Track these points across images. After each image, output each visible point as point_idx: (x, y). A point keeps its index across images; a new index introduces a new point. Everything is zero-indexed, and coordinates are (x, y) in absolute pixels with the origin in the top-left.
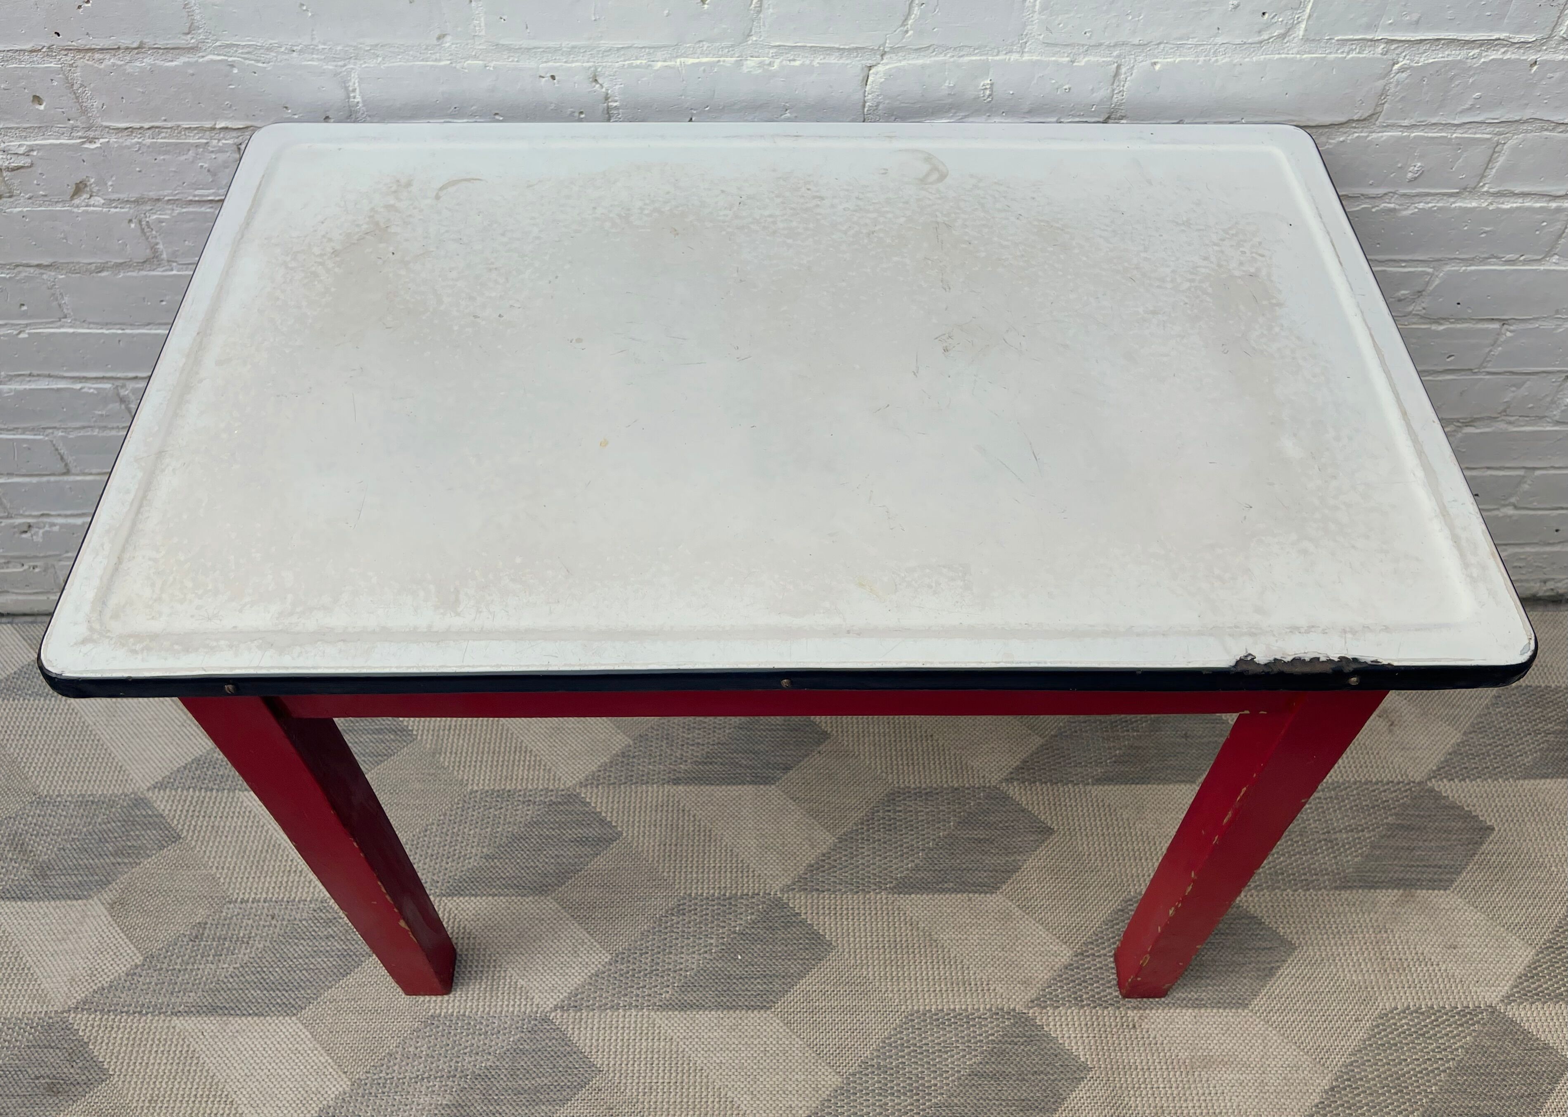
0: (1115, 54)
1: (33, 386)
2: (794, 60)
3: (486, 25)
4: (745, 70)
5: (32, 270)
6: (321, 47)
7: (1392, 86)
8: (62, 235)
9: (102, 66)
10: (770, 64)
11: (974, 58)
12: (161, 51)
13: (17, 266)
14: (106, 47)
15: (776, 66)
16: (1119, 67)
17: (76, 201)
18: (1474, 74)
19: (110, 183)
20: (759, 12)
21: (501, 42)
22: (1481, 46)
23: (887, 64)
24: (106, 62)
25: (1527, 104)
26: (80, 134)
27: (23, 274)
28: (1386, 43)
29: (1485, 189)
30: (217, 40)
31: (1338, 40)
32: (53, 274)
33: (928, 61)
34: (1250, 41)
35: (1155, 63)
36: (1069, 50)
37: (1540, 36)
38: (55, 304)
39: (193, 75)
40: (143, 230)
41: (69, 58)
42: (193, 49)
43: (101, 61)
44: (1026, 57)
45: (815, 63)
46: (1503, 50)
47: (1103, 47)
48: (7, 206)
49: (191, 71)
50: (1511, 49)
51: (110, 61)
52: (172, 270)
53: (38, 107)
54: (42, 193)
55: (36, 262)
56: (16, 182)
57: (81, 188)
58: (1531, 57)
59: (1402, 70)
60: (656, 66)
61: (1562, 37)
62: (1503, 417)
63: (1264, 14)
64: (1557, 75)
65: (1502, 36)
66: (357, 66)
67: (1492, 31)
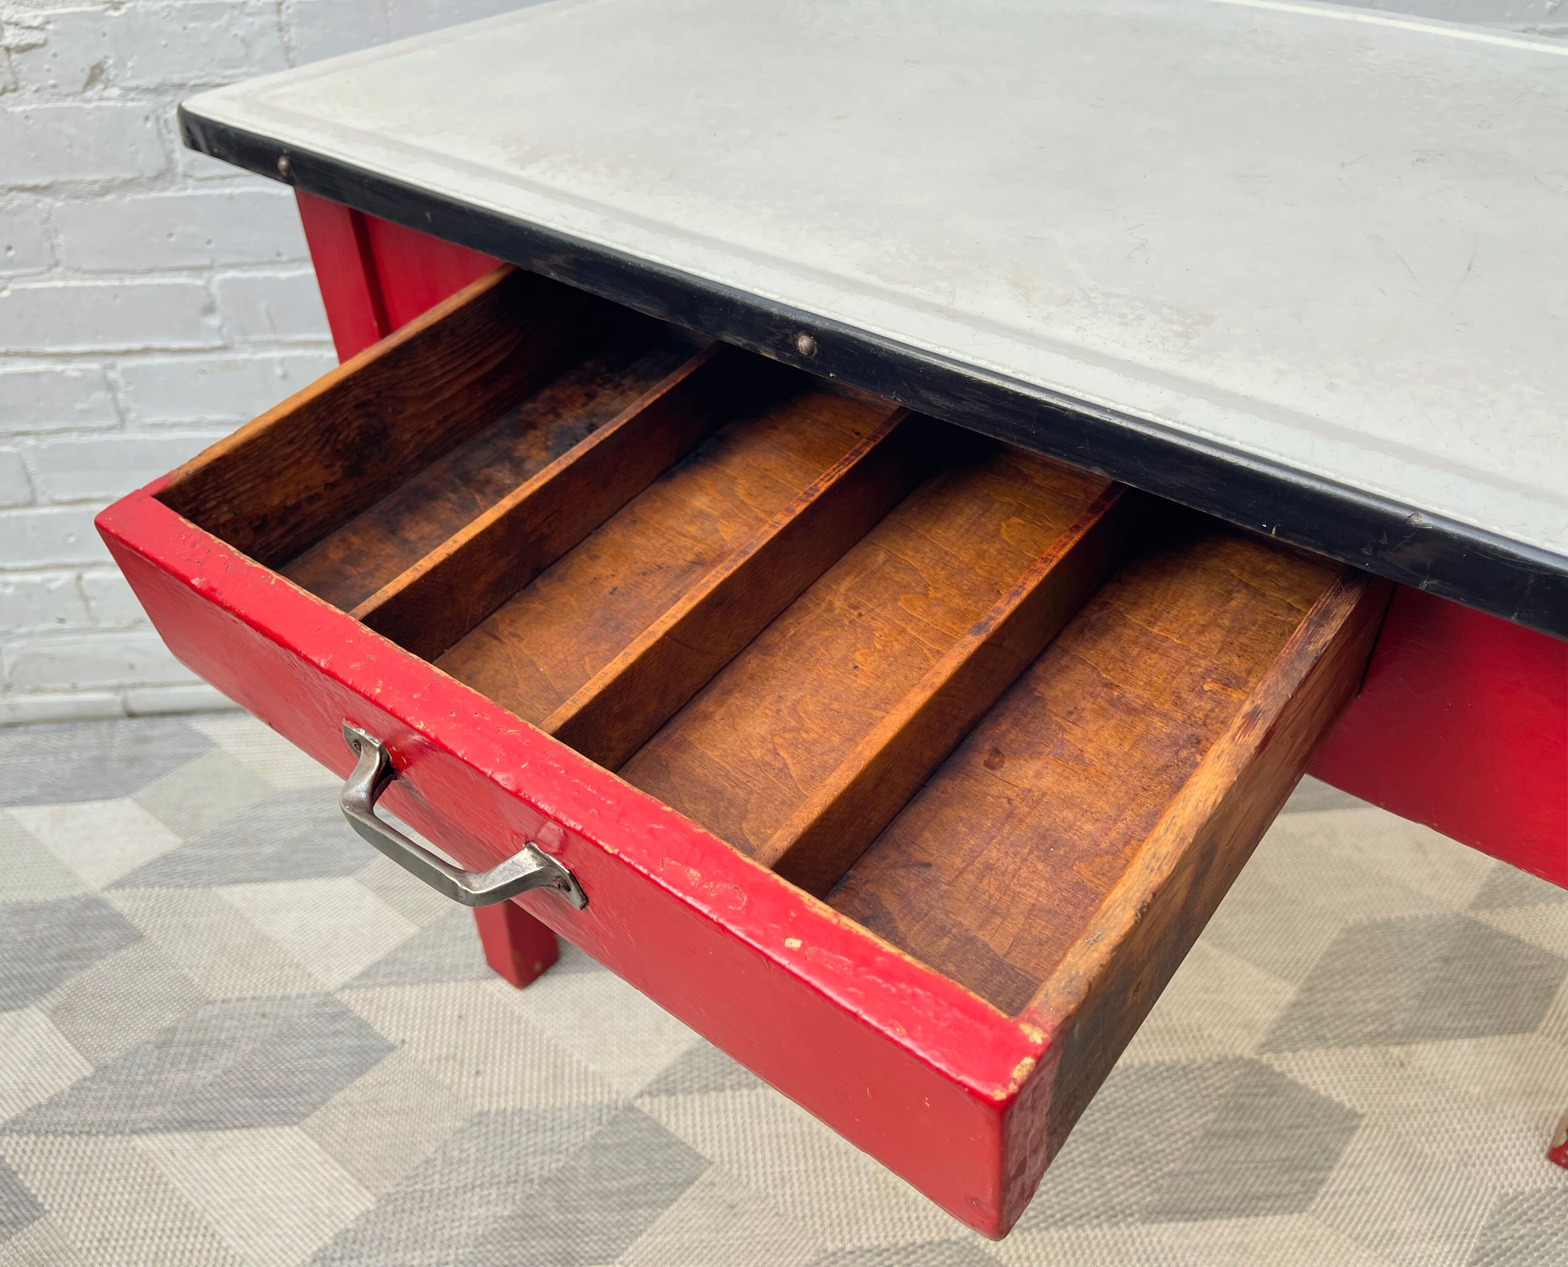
5: (25, 195)
8: (67, 142)
13: (11, 189)
17: (89, 94)
19: (130, 64)
27: (16, 203)
32: (50, 200)
38: (46, 245)
40: (160, 130)
48: (10, 104)
52: (185, 189)
54: (52, 82)
55: (30, 183)
56: (24, 68)
57: (96, 74)
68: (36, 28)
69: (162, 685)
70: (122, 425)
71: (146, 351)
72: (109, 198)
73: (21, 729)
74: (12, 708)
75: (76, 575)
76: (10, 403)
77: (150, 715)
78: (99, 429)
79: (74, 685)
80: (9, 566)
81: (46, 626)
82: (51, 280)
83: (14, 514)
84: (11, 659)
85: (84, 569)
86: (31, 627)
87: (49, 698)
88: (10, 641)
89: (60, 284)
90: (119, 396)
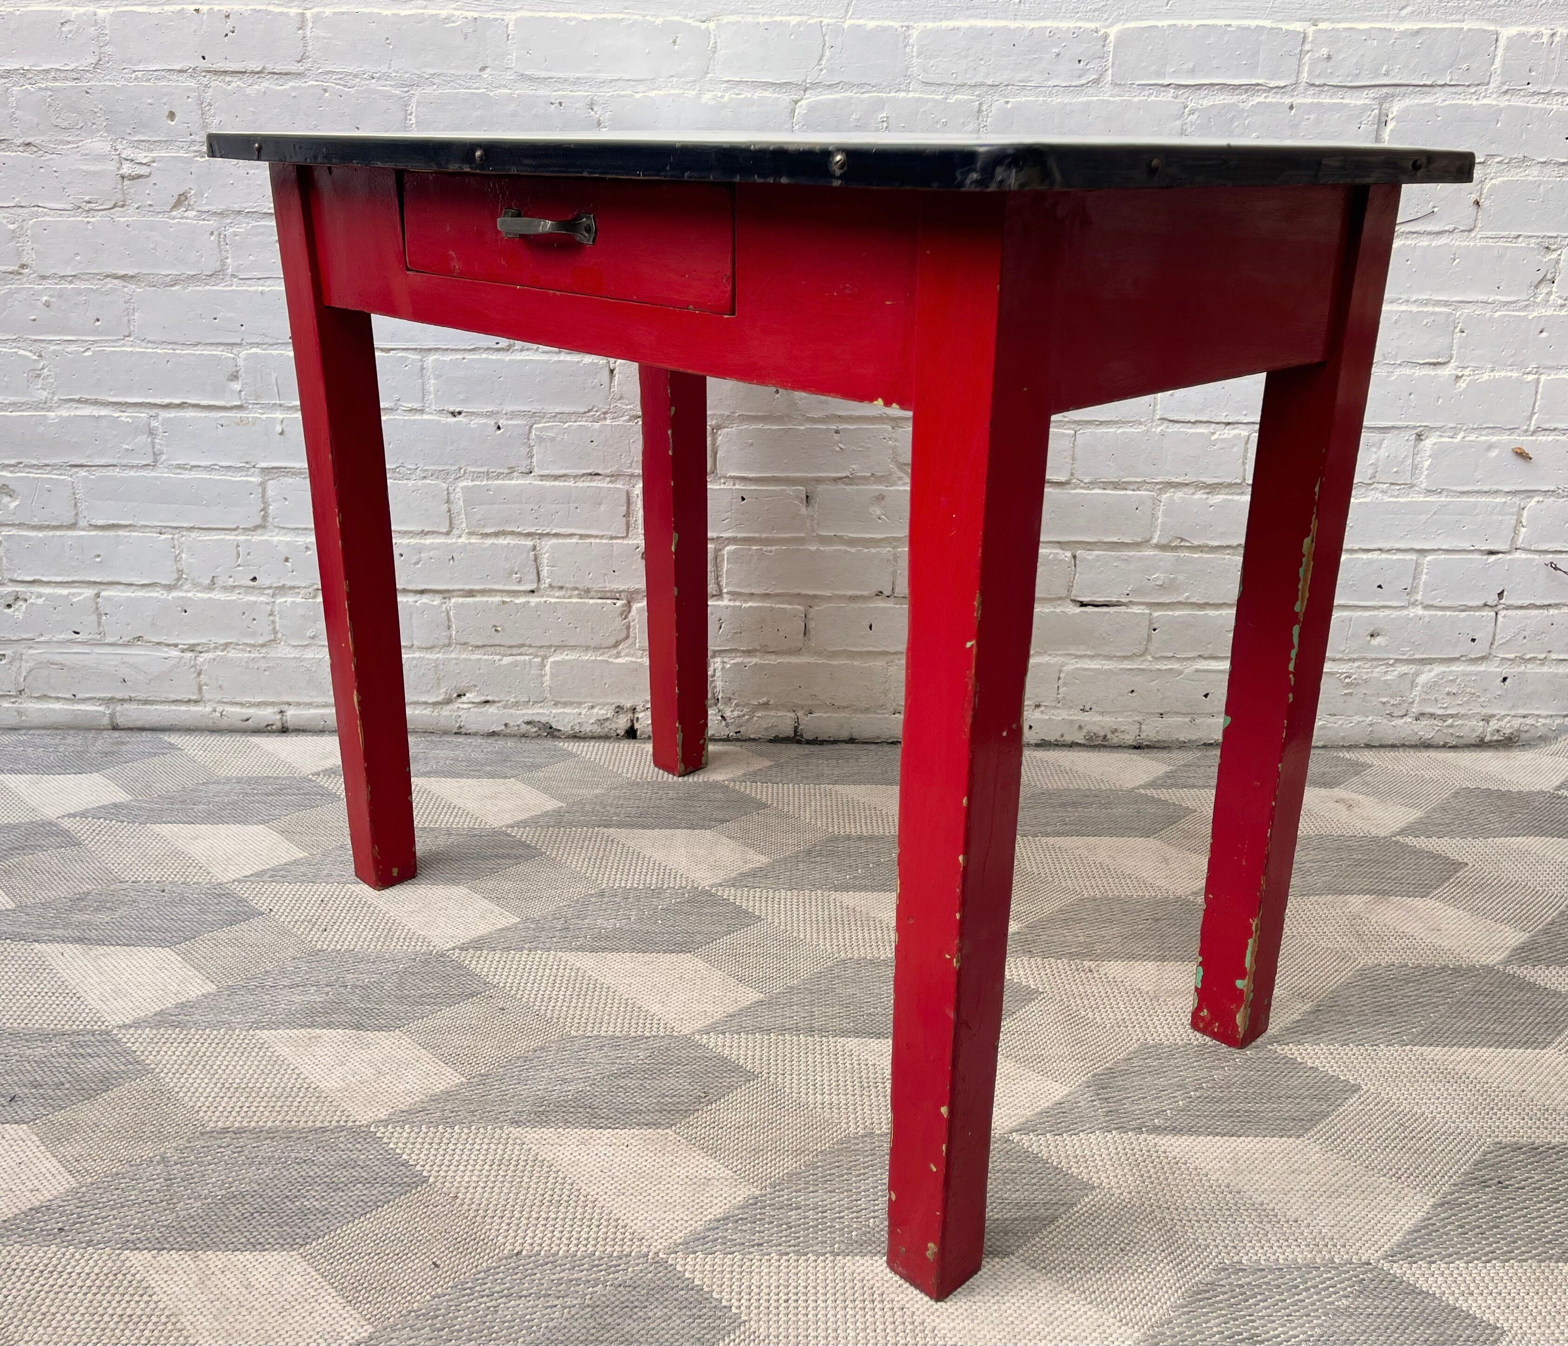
0: (976, 93)
1: (78, 413)
2: (740, 94)
3: (517, 58)
4: (703, 101)
5: (116, 282)
6: (394, 74)
7: (1188, 126)
8: (152, 246)
9: (230, 87)
10: (722, 97)
11: (872, 94)
12: (276, 76)
13: (107, 276)
14: (237, 70)
15: (726, 99)
16: (980, 104)
17: (174, 213)
18: (1248, 116)
19: (206, 195)
20: (715, 52)
21: (526, 73)
22: (1246, 91)
23: (809, 98)
24: (233, 84)
26: (195, 148)
27: (110, 286)
28: (1175, 88)
30: (320, 68)
31: (1138, 85)
32: (133, 287)
33: (837, 96)
34: (1073, 84)
35: (1007, 102)
36: (942, 89)
37: (1288, 82)
38: (125, 320)
39: (295, 97)
40: (219, 242)
41: (206, 79)
42: (300, 75)
43: (229, 83)
44: (911, 95)
45: (755, 97)
46: (1265, 94)
47: (967, 87)
48: (118, 215)
49: (294, 94)
50: (1270, 94)
51: (236, 82)
52: (231, 285)
53: (170, 122)
54: (149, 202)
55: (122, 273)
56: (132, 191)
57: (181, 200)
58: (1288, 100)
59: (1192, 112)
60: (638, 96)
61: (1307, 83)
62: (1375, 485)
63: (1080, 61)
64: (1312, 117)
65: (1260, 82)
66: (417, 92)
67: (1251, 77)
68: (145, 164)
69: (146, 702)
70: (154, 465)
71: (182, 406)
72: (176, 288)
73: (23, 732)
74: (20, 713)
75: (96, 592)
76: (74, 440)
77: (131, 729)
78: (137, 466)
79: (74, 695)
80: (45, 579)
81: (63, 636)
82: (124, 345)
83: (58, 533)
84: (29, 665)
85: (103, 587)
86: (50, 636)
87: (51, 706)
88: (31, 648)
89: (129, 349)
90: (157, 441)
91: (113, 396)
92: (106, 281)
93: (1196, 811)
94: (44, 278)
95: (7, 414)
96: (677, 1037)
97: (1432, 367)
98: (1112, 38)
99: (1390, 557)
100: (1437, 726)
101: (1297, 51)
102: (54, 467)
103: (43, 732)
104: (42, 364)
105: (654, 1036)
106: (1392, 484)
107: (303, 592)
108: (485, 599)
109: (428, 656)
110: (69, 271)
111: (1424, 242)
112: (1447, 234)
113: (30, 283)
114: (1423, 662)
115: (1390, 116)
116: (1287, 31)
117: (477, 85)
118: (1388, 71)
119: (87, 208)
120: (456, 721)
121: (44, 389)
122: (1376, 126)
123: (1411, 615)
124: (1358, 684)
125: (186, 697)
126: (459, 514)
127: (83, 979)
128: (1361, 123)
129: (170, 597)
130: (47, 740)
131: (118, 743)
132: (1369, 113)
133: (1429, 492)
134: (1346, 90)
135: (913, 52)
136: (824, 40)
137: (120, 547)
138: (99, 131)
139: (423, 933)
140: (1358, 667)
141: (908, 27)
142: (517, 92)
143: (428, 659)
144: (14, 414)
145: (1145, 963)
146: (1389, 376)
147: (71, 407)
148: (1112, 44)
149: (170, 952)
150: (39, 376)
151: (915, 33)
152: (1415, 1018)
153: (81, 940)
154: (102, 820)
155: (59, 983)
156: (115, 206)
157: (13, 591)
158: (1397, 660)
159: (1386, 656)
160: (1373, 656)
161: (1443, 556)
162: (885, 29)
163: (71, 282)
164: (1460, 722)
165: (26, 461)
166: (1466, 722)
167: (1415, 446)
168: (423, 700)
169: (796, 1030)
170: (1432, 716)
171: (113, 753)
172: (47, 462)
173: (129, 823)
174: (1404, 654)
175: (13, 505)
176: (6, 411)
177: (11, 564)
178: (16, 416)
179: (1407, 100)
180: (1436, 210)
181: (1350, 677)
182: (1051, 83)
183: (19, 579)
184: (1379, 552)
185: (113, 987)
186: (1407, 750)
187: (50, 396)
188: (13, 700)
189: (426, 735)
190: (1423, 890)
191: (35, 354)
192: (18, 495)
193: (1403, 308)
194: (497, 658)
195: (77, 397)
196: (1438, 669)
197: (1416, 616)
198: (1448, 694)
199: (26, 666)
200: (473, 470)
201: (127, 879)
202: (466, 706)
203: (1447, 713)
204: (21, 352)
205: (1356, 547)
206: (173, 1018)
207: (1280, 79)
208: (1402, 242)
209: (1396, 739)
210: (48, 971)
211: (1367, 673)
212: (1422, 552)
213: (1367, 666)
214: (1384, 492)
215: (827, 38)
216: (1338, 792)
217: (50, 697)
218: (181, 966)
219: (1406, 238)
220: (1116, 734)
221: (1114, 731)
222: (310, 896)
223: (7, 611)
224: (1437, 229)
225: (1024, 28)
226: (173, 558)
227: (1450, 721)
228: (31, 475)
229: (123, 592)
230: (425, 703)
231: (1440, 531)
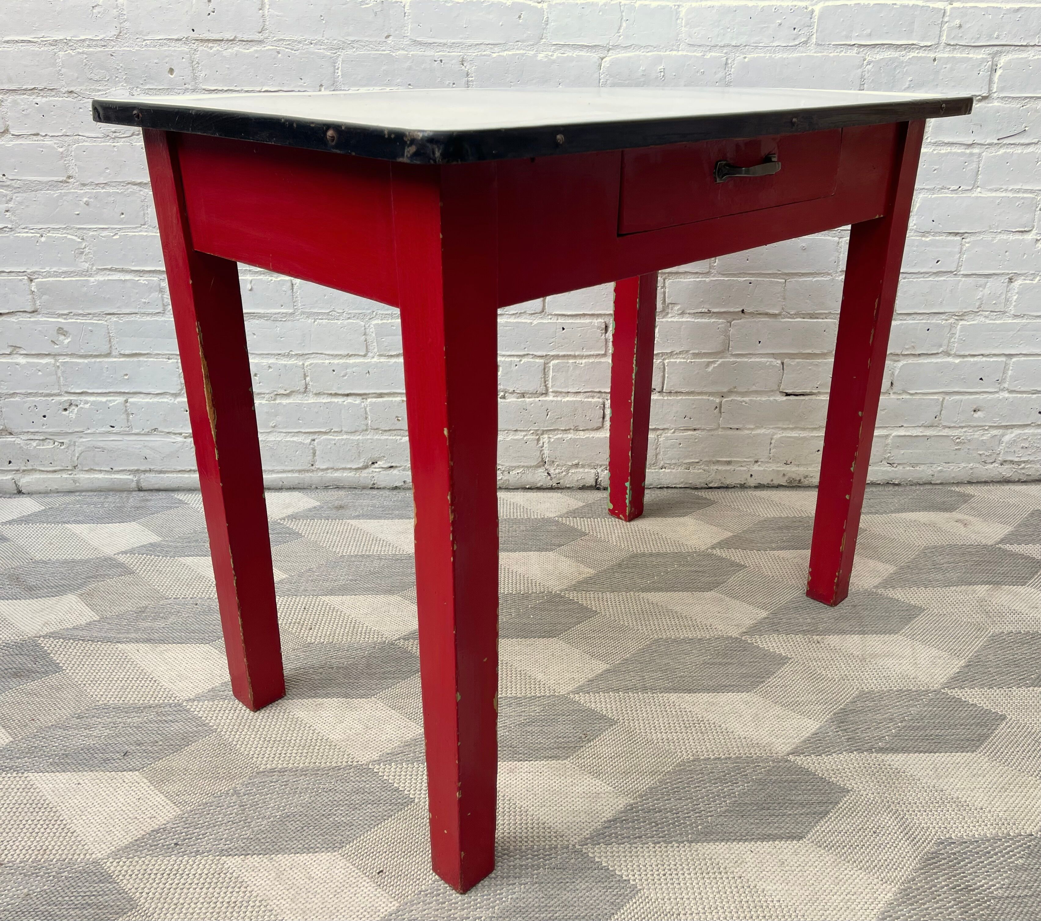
0: (724, 51)
1: (110, 278)
2: (564, 53)
3: (411, 29)
4: (539, 58)
5: (135, 187)
6: (326, 41)
7: (866, 73)
9: (211, 51)
10: (551, 56)
11: (654, 53)
12: (244, 43)
13: (128, 184)
14: (217, 39)
15: (555, 57)
16: (727, 59)
18: (906, 66)
20: (547, 24)
21: (418, 39)
22: (905, 49)
23: (611, 56)
24: (214, 49)
25: (937, 85)
27: (130, 190)
28: (858, 47)
29: (929, 141)
30: (274, 37)
31: (833, 45)
32: (147, 190)
33: (630, 54)
34: (790, 45)
35: (745, 58)
36: (701, 49)
37: (933, 43)
39: (257, 57)
41: (195, 45)
42: (261, 42)
43: (211, 48)
44: (680, 53)
45: (574, 55)
46: (917, 51)
47: (718, 47)
48: (135, 141)
49: (257, 55)
50: (921, 51)
51: (216, 48)
53: (170, 75)
55: (139, 181)
58: (932, 55)
59: (869, 63)
60: (494, 55)
61: (945, 43)
62: (981, 313)
63: (794, 29)
64: (948, 66)
65: (915, 42)
66: (342, 53)
67: (908, 39)
69: (161, 472)
70: (163, 313)
73: (78, 494)
74: (75, 481)
75: (125, 399)
76: (108, 296)
77: (151, 490)
78: (152, 314)
79: (112, 469)
80: (90, 391)
81: (103, 429)
82: (141, 231)
83: (98, 360)
84: (80, 449)
85: (129, 396)
86: (94, 430)
87: (96, 476)
88: (81, 437)
89: (145, 234)
90: (165, 296)
91: (134, 266)
92: (127, 187)
93: (866, 530)
94: (84, 185)
95: (61, 279)
96: (558, 696)
97: (1021, 234)
98: (816, 13)
99: (988, 359)
100: (1014, 468)
101: (940, 22)
102: (94, 315)
103: (92, 493)
104: (84, 244)
105: (543, 696)
106: (991, 311)
107: (267, 396)
108: (390, 399)
109: (352, 438)
110: (102, 180)
111: (1019, 150)
112: (1033, 145)
113: (75, 189)
114: (1006, 427)
115: (999, 66)
116: (933, 8)
117: (384, 48)
118: (998, 36)
119: (113, 136)
120: (371, 480)
121: (86, 262)
122: (989, 73)
123: (1001, 397)
124: (964, 443)
125: (188, 468)
126: (372, 342)
127: (155, 668)
128: (980, 71)
129: (176, 402)
130: (95, 499)
131: (144, 500)
132: (985, 64)
133: (1016, 316)
134: (970, 48)
135: (682, 23)
136: (622, 16)
137: (141, 369)
138: (120, 82)
139: (377, 629)
140: (965, 432)
141: (679, 6)
142: (412, 53)
143: (352, 440)
144: (66, 279)
145: (852, 636)
146: (992, 240)
147: (105, 273)
148: (816, 17)
149: (210, 647)
150: (82, 253)
151: (683, 11)
152: (1032, 668)
153: (148, 641)
154: (145, 555)
155: (140, 671)
156: (133, 135)
157: (68, 400)
158: (990, 427)
159: (984, 424)
160: (975, 424)
161: (1023, 358)
162: (663, 8)
163: (103, 188)
164: (1029, 466)
165: (74, 311)
166: (1033, 465)
167: (1008, 286)
168: (349, 466)
169: (634, 689)
170: (1012, 462)
171: (142, 507)
172: (89, 312)
173: (163, 557)
174: (995, 423)
175: (66, 341)
176: (60, 277)
177: (66, 382)
178: (67, 281)
179: (1010, 55)
180: (1027, 129)
181: (959, 438)
182: (775, 44)
183: (72, 391)
184: (981, 357)
185: (177, 673)
186: (995, 484)
187: (90, 267)
188: (70, 473)
189: (351, 490)
190: (1022, 581)
191: (79, 238)
192: (70, 334)
193: (1003, 194)
194: (399, 437)
195: (109, 267)
196: (1017, 432)
197: (1004, 397)
198: (1022, 448)
199: (78, 450)
200: (382, 312)
201: (170, 597)
202: (377, 470)
203: (1022, 460)
204: (69, 236)
205: (967, 353)
206: (221, 693)
207: (928, 41)
208: (1004, 151)
209: (987, 478)
210: (130, 663)
211: (971, 435)
212: (1010, 356)
213: (971, 431)
214: (986, 317)
215: (624, 14)
216: (956, 515)
217: (96, 470)
218: (219, 656)
219: (1007, 148)
220: (807, 479)
221: (806, 477)
222: (296, 605)
223: (64, 413)
224: (1027, 141)
225: (757, 6)
226: (177, 375)
227: (1023, 465)
228: (79, 321)
229: (143, 399)
230: (350, 469)
231: (1021, 342)
